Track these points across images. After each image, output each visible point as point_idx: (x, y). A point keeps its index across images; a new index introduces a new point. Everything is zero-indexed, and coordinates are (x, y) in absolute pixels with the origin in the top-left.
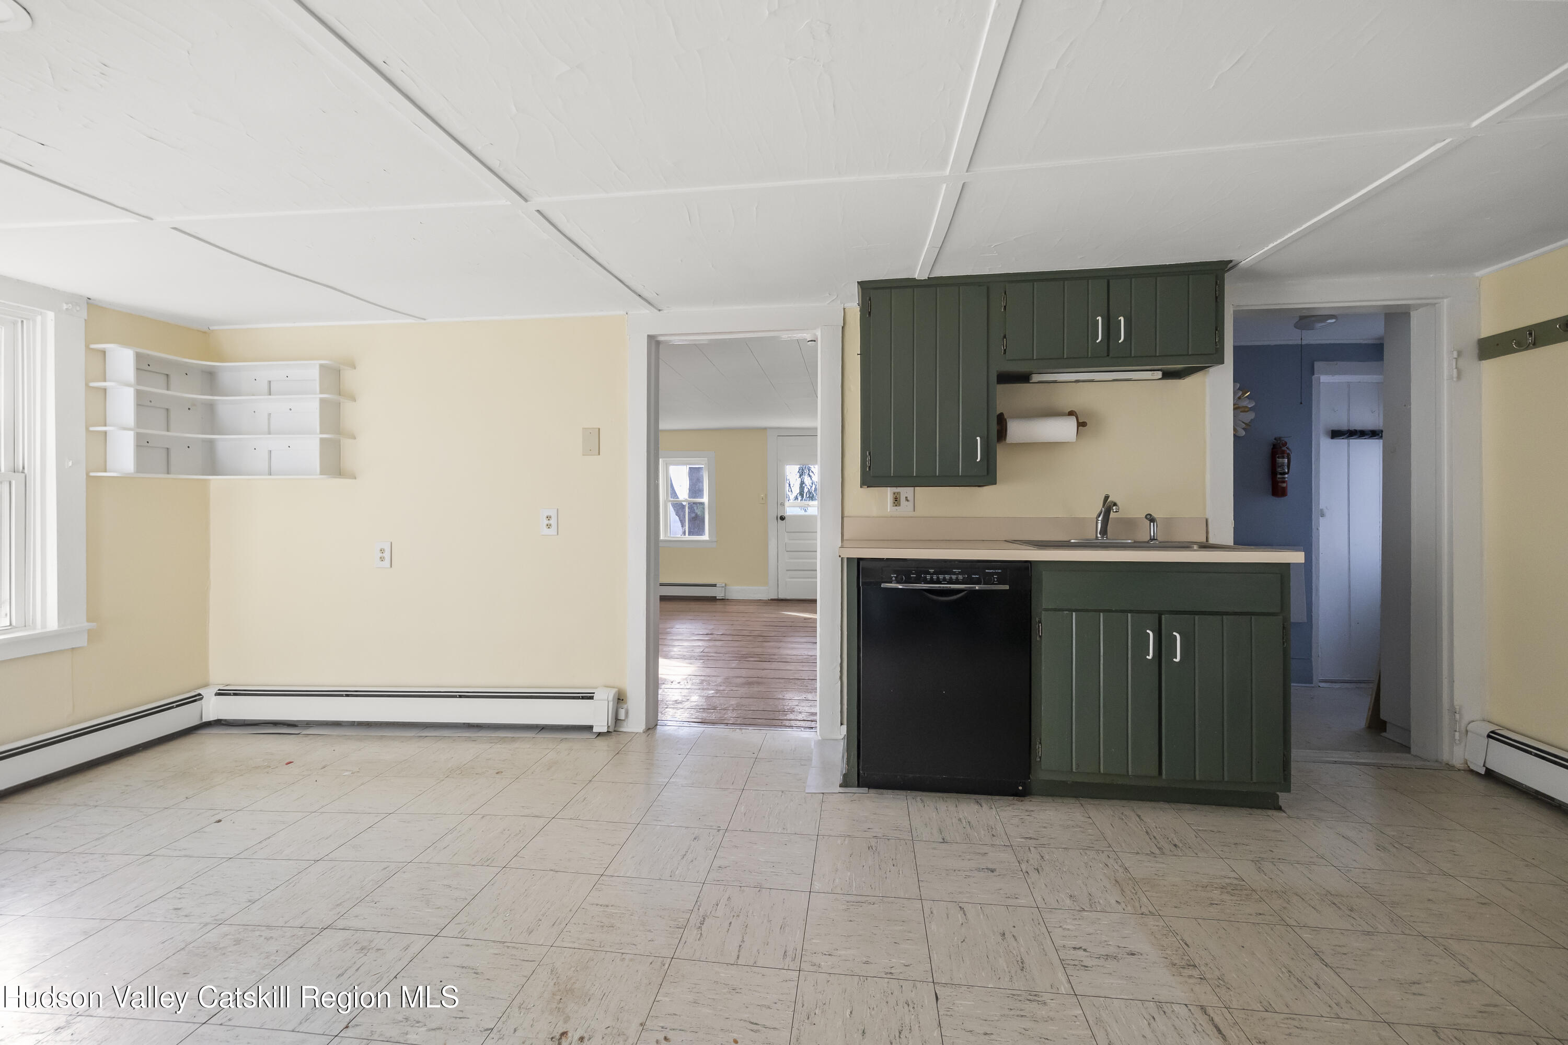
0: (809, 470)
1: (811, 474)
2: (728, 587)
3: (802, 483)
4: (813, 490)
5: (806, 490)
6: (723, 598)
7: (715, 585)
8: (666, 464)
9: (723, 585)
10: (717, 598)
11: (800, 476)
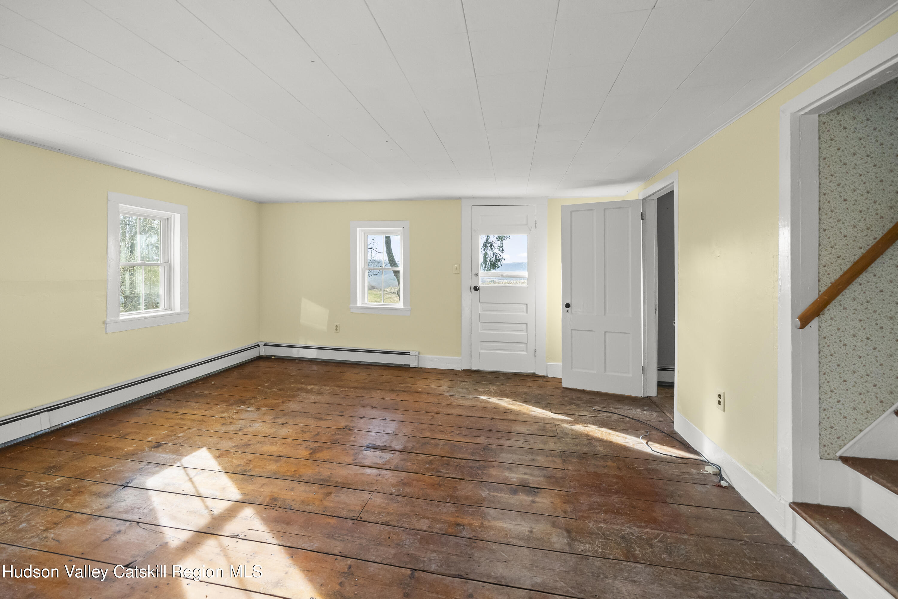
0: (491, 245)
1: (493, 247)
2: (421, 355)
3: (486, 254)
4: (494, 259)
5: (488, 259)
6: (416, 366)
7: (408, 354)
8: (364, 234)
9: (417, 354)
10: (410, 366)
11: (484, 250)
